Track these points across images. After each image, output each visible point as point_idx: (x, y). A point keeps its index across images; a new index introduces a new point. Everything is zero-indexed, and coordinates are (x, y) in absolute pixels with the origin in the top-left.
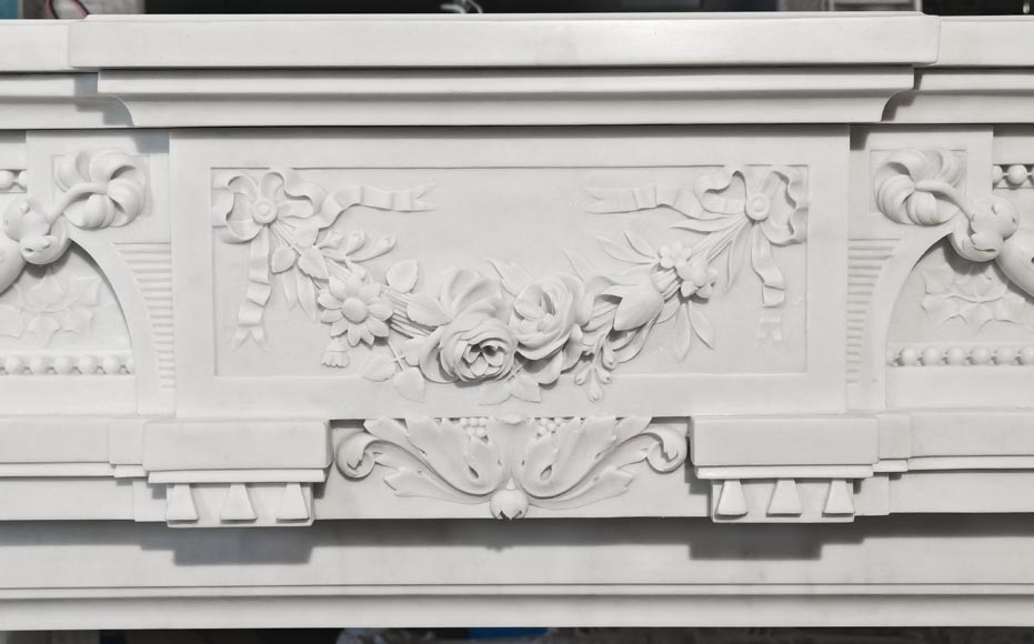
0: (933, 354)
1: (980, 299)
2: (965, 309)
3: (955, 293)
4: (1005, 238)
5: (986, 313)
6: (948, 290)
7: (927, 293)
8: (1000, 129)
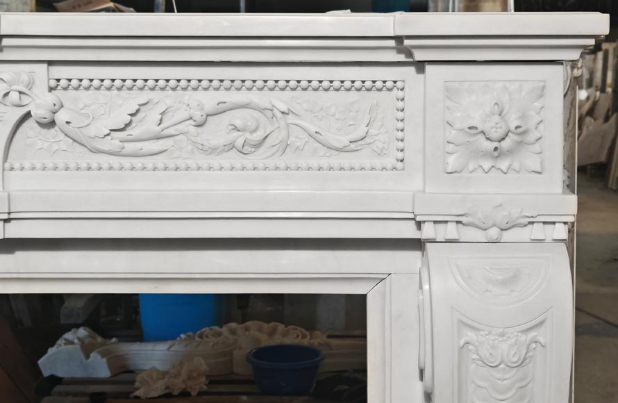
0: (27, 165)
1: (52, 140)
2: (46, 145)
3: (41, 137)
4: (54, 113)
5: (56, 147)
6: (37, 136)
7: (29, 138)
8: (51, 63)
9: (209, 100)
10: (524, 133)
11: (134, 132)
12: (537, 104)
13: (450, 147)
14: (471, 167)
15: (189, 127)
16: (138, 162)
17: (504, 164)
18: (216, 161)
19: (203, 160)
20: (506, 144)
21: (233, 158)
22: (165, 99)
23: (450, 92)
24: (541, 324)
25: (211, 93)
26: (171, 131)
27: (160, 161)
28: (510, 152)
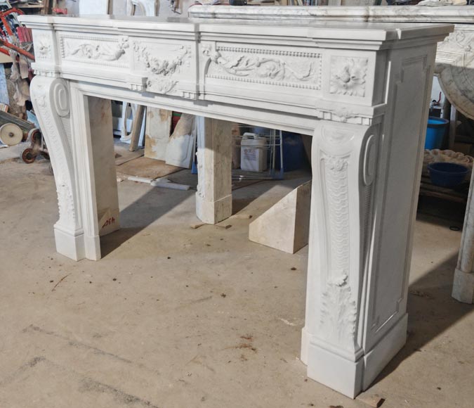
0: (211, 76)
1: (218, 68)
4: (217, 59)
8: (216, 41)
9: (261, 57)
10: (357, 79)
11: (239, 67)
12: (365, 68)
13: (332, 83)
14: (339, 91)
15: (255, 67)
16: (240, 78)
17: (350, 92)
18: (262, 80)
19: (259, 79)
20: (349, 84)
21: (268, 80)
22: (248, 56)
23: (333, 61)
24: (348, 156)
25: (262, 54)
26: (250, 68)
27: (246, 78)
28: (351, 87)
